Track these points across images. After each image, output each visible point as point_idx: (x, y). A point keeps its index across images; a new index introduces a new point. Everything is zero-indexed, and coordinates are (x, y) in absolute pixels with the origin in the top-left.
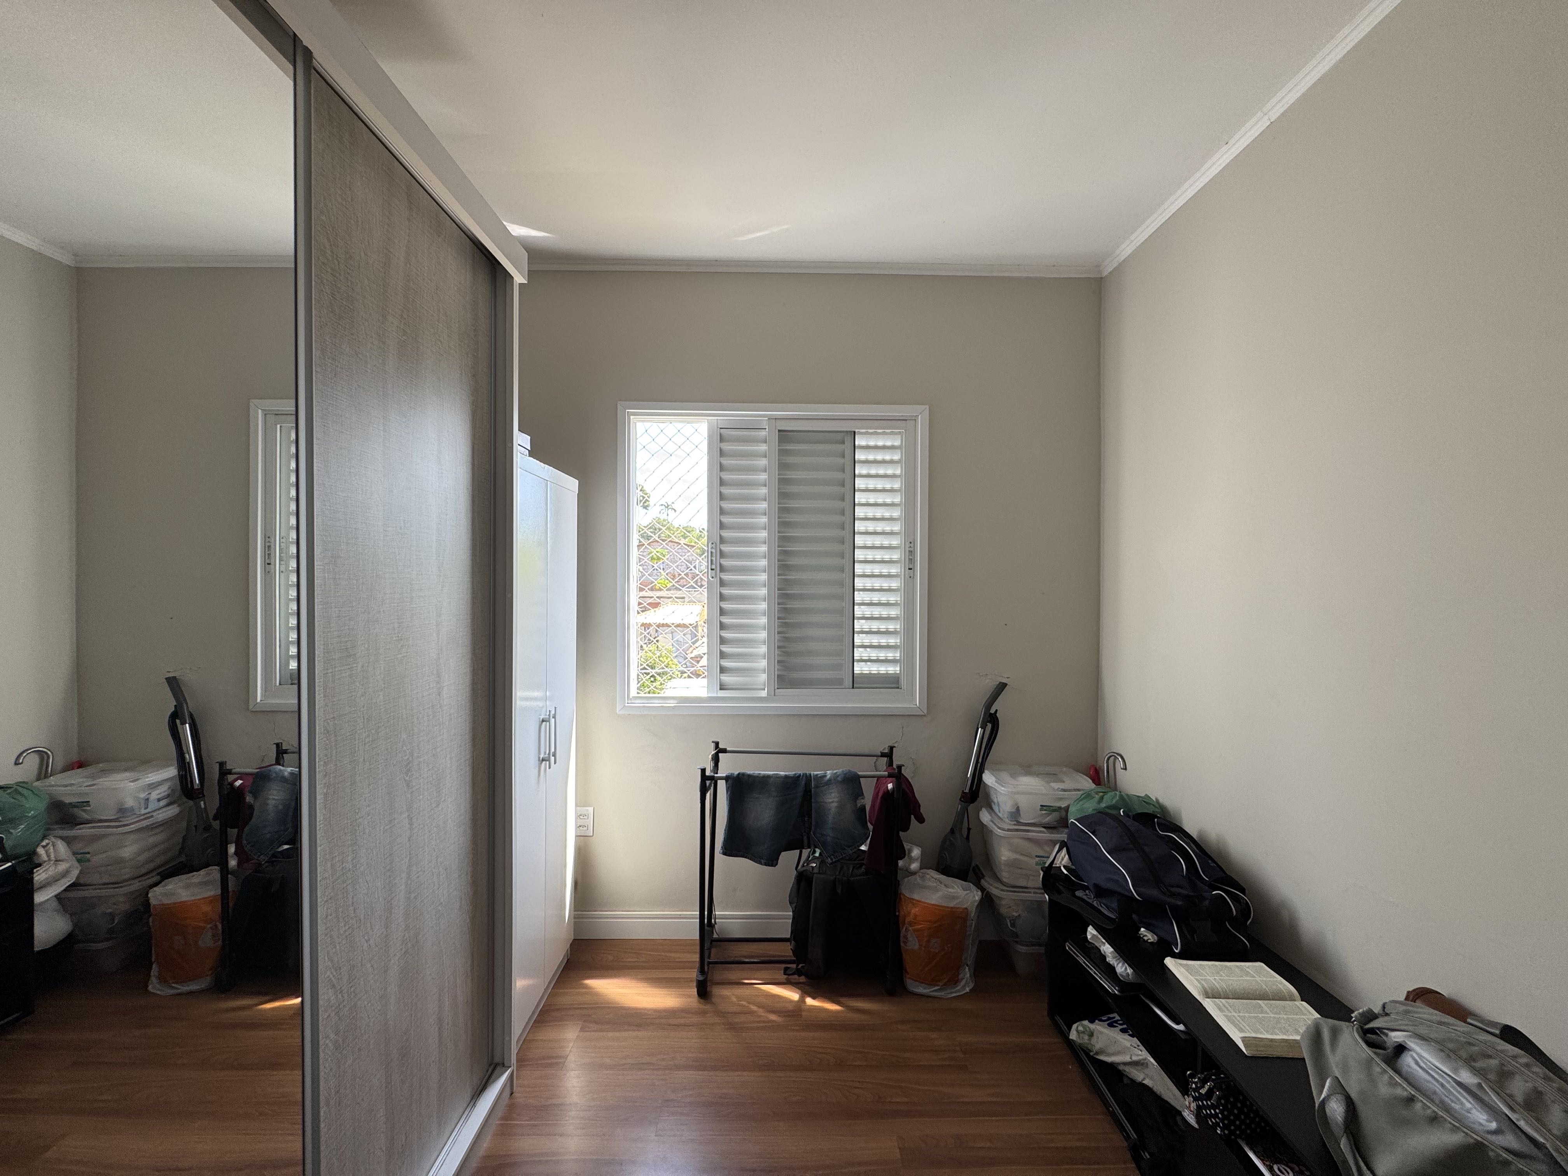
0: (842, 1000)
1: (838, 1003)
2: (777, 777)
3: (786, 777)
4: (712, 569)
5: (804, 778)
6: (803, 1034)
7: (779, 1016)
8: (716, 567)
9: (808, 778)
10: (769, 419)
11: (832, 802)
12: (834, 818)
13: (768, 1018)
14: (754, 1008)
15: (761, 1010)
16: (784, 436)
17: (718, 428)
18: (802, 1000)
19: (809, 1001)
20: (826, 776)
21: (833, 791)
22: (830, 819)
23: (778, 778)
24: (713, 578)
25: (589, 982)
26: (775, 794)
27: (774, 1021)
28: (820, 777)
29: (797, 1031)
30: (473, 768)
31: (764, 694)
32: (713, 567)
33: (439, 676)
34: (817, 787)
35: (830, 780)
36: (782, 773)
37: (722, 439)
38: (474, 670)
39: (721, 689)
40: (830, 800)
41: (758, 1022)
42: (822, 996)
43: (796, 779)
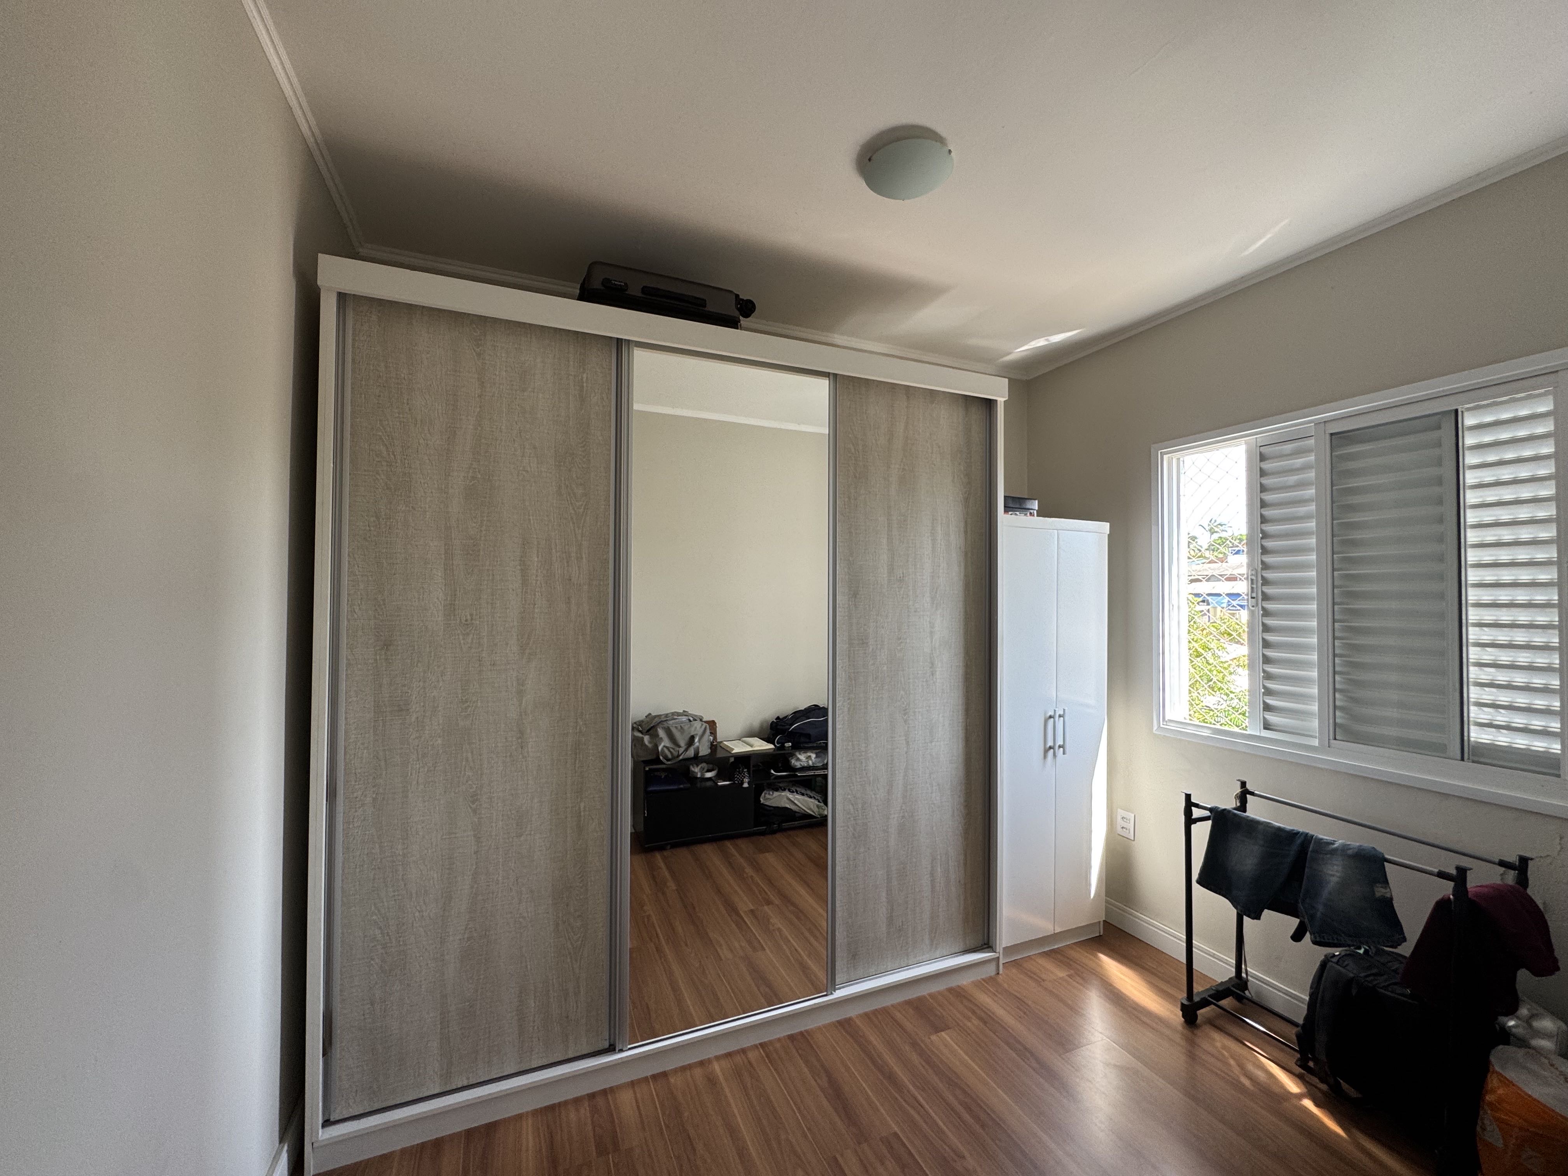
0: (1355, 1131)
1: (1344, 1129)
2: (1267, 825)
3: (1280, 829)
4: (1252, 598)
5: (1302, 837)
6: (1264, 1112)
7: (1253, 1085)
8: (1257, 594)
9: (1307, 839)
10: (1315, 424)
11: (1333, 875)
12: (1330, 893)
13: (1239, 1078)
14: (1232, 1062)
15: (1238, 1068)
16: (1339, 439)
17: (1256, 446)
18: (1300, 1097)
19: (1308, 1103)
20: (1333, 844)
21: (1336, 862)
22: (1325, 894)
23: (1270, 827)
24: (1253, 606)
25: (1102, 957)
26: (1261, 842)
27: (1244, 1085)
28: (1325, 842)
29: (1261, 1107)
30: (966, 729)
31: (1316, 743)
32: (1254, 595)
33: (932, 664)
34: (1315, 851)
35: (1336, 850)
36: (1277, 824)
37: (1263, 458)
38: (967, 664)
39: (1265, 728)
40: (1331, 873)
41: (1227, 1074)
42: (1328, 1110)
43: (1292, 835)
